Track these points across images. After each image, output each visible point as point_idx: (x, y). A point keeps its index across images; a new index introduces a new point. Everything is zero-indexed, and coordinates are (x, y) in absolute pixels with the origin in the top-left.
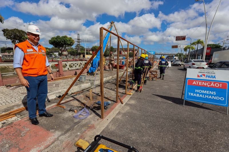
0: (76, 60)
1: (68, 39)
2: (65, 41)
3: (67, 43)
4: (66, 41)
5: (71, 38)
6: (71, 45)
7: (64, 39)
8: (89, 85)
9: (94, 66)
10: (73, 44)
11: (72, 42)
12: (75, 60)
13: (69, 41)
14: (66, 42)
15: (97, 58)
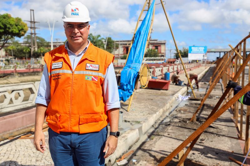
0: (35, 70)
1: (12, 23)
2: (5, 26)
3: (10, 31)
4: (8, 26)
5: (19, 20)
6: (19, 35)
7: (4, 21)
8: (137, 133)
9: (125, 87)
10: (25, 32)
11: (22, 29)
12: (32, 70)
13: (16, 26)
14: (9, 28)
15: (129, 67)
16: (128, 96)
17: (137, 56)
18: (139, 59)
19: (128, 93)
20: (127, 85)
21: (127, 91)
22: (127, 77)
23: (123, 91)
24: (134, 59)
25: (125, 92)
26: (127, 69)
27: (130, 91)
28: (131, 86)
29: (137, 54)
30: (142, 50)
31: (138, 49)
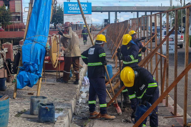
15: (33, 41)
16: (36, 80)
17: (41, 26)
18: (44, 29)
19: (36, 75)
20: (33, 65)
21: (35, 73)
22: (32, 54)
23: (29, 73)
24: (38, 30)
25: (32, 74)
26: (29, 43)
27: (38, 72)
28: (38, 65)
29: (41, 23)
30: (47, 17)
31: (41, 16)
